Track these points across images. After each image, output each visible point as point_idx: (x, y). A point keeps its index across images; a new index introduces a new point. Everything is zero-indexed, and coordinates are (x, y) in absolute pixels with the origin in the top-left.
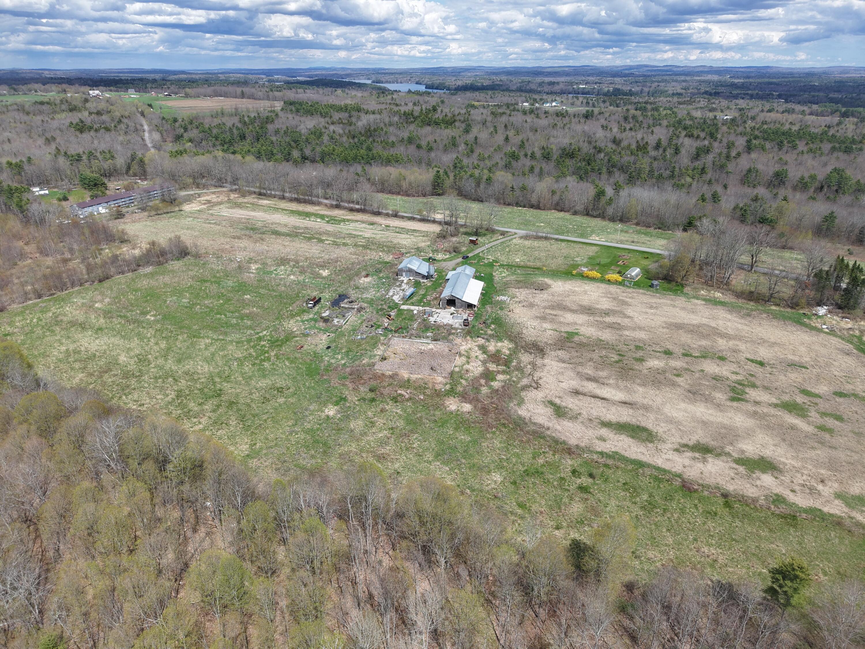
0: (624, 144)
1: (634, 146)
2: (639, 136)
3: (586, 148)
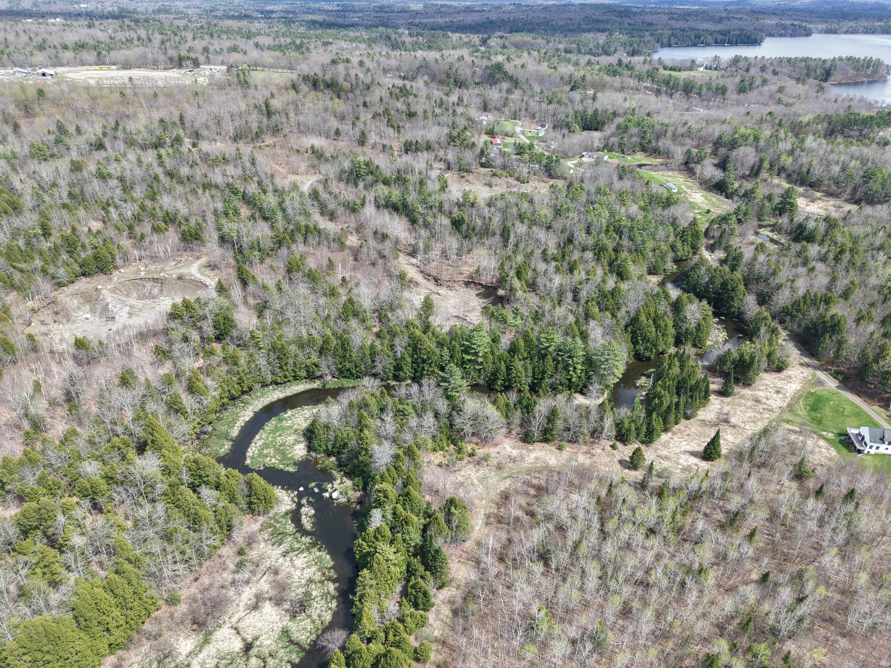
0: (117, 39)
1: (124, 40)
2: (127, 35)
3: (91, 42)
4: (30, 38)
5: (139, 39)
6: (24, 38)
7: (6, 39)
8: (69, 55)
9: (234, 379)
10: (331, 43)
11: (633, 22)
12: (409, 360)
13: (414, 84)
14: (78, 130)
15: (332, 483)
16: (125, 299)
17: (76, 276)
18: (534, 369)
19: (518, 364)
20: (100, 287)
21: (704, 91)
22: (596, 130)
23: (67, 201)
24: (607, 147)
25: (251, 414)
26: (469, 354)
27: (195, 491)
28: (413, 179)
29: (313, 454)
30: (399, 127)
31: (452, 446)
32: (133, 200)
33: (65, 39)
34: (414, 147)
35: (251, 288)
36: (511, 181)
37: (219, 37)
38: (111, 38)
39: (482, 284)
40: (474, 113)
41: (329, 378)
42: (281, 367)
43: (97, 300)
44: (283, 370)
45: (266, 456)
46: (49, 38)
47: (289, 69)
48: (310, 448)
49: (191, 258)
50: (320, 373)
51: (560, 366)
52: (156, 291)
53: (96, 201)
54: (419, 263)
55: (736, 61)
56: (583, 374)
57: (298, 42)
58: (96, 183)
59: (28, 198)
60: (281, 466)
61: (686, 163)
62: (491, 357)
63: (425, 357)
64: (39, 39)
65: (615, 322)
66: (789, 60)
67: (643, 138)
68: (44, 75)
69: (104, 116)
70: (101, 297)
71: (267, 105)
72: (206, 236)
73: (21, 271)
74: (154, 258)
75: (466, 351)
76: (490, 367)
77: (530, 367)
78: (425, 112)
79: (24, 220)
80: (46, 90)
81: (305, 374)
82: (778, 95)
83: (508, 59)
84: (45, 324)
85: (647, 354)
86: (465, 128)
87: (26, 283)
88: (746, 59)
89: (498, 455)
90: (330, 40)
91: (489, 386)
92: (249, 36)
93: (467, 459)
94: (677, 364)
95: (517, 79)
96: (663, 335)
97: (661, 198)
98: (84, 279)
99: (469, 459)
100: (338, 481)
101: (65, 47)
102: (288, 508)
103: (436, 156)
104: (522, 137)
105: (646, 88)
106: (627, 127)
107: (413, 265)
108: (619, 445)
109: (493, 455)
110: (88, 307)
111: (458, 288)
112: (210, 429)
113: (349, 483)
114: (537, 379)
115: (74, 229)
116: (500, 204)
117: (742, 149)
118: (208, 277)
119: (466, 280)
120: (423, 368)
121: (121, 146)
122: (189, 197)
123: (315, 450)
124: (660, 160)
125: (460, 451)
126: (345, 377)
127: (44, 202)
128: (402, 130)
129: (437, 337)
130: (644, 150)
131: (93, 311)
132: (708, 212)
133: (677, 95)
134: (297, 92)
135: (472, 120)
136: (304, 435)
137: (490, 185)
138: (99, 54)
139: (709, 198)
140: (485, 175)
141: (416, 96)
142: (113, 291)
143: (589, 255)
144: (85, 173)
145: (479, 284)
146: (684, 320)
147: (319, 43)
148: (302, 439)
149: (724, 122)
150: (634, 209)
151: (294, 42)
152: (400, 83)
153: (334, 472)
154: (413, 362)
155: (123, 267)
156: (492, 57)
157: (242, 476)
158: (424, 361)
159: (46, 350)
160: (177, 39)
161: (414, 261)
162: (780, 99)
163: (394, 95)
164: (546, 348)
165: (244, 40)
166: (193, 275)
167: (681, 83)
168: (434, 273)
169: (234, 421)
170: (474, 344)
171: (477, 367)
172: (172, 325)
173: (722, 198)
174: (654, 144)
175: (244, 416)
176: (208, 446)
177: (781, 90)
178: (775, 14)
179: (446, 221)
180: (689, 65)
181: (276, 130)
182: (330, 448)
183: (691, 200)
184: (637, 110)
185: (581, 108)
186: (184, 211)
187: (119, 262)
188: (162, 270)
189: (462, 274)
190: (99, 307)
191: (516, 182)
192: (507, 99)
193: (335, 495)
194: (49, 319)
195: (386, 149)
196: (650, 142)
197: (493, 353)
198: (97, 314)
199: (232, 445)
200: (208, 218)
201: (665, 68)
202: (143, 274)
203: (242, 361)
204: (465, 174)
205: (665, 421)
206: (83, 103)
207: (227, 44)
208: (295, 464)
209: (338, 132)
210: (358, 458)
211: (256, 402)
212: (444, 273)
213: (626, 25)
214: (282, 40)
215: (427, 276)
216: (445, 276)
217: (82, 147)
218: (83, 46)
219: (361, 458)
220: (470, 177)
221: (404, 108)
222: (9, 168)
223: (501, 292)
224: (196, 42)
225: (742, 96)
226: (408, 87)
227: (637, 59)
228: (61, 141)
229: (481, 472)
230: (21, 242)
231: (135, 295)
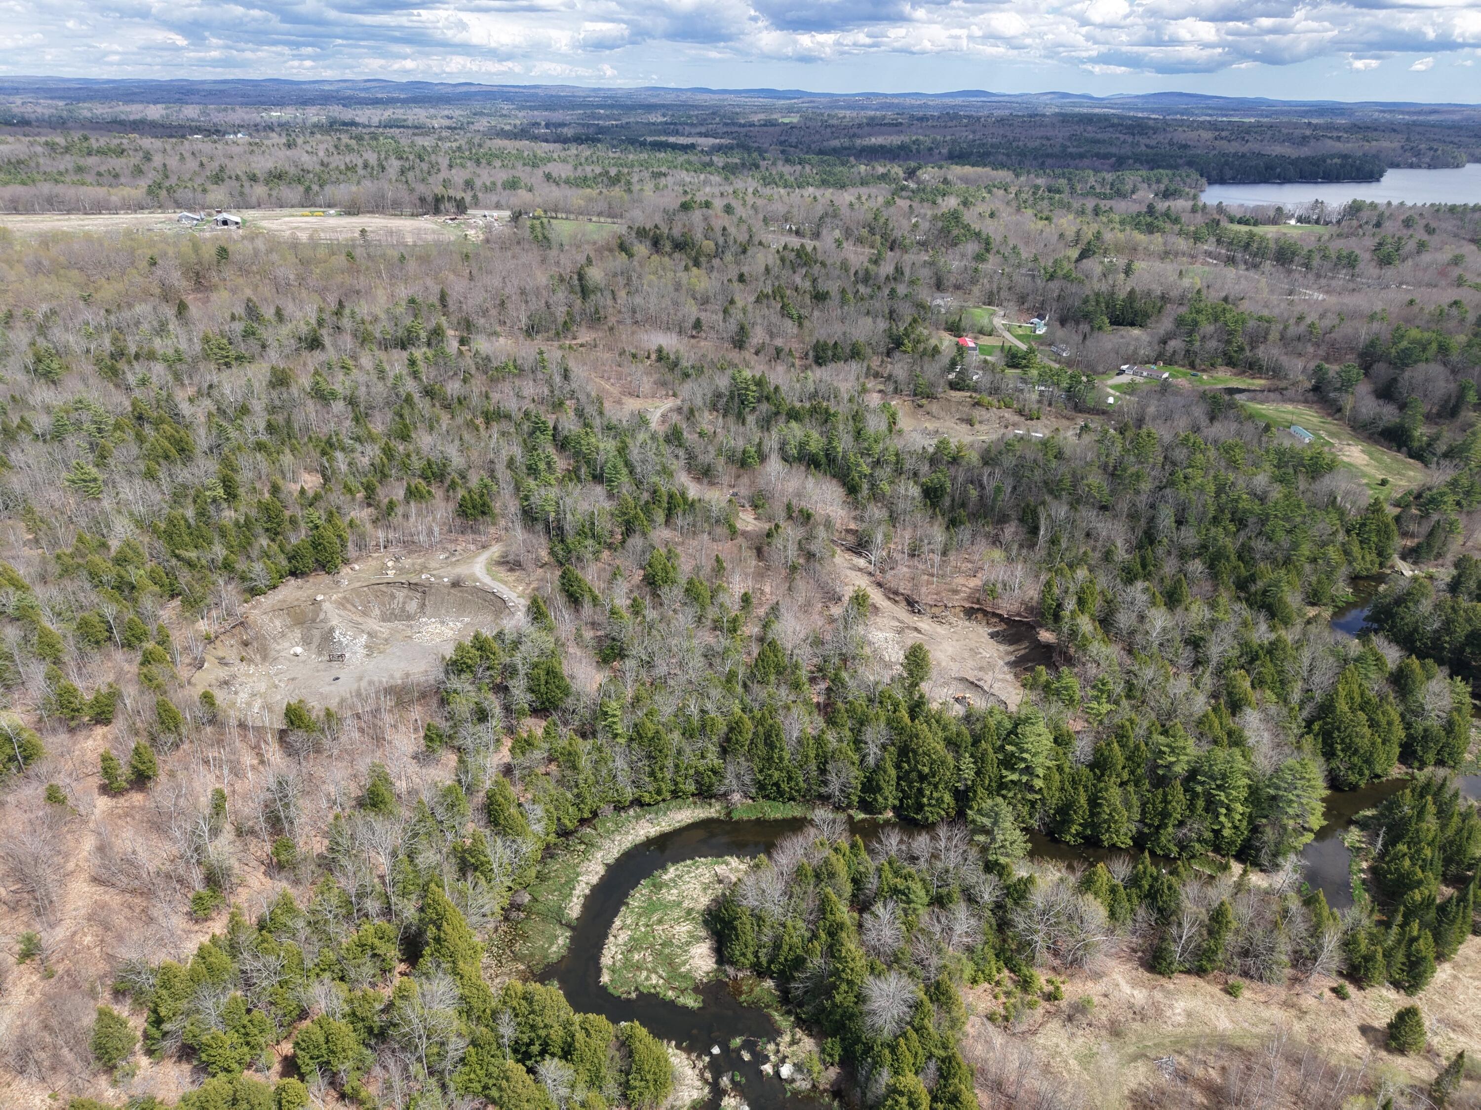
0: (331, 167)
1: (343, 167)
2: (348, 160)
3: (292, 171)
4: (202, 165)
5: (366, 166)
6: (192, 164)
7: (165, 165)
8: (260, 190)
9: (569, 795)
10: (665, 175)
11: (1153, 143)
12: (893, 772)
13: (817, 244)
14: (279, 314)
15: (774, 1040)
16: (360, 620)
17: (281, 577)
18: (1144, 805)
19: (1114, 794)
20: (320, 598)
21: (1316, 261)
22: (1132, 324)
23: (264, 438)
24: (1164, 358)
25: (601, 870)
26: (1013, 769)
27: (531, 1071)
28: (841, 409)
29: (731, 970)
30: (800, 317)
31: (1006, 972)
32: (372, 439)
33: (253, 165)
34: (830, 353)
35: (587, 609)
36: (1008, 414)
37: (489, 164)
38: (322, 164)
39: (1000, 616)
40: (925, 295)
41: (736, 797)
42: (652, 774)
43: (314, 621)
44: (656, 779)
45: (639, 968)
46: (230, 164)
47: (609, 216)
48: (721, 955)
49: (472, 547)
50: (723, 789)
51: (1201, 803)
52: (413, 606)
53: (310, 438)
54: (871, 568)
55: (1355, 209)
56: (1245, 823)
57: (613, 172)
58: (311, 407)
59: (202, 432)
60: (670, 994)
61: (1316, 389)
62: (1057, 777)
63: (926, 770)
64: (215, 165)
65: (1285, 711)
66: (1452, 209)
67: (1229, 342)
68: (225, 223)
69: (322, 292)
70: (322, 616)
71: (581, 277)
72: (497, 506)
73: (190, 564)
74: (410, 545)
75: (1008, 763)
76: (1054, 800)
77: (1135, 800)
78: (843, 292)
79: (196, 471)
80: (231, 248)
81: (691, 787)
82: (1456, 272)
83: (965, 203)
84: (226, 664)
85: (1353, 778)
86: (915, 320)
87: (197, 587)
88: (1373, 206)
89: (1105, 1001)
90: (663, 169)
91: (1050, 833)
92: (534, 163)
93: (1043, 1006)
94: (1431, 808)
95: (988, 238)
96: (1384, 743)
97: (1302, 459)
98: (292, 582)
99: (1047, 1005)
100: (787, 1038)
101: (253, 178)
102: (696, 1095)
103: (869, 368)
104: (1007, 335)
105: (1209, 254)
106: (1195, 323)
107: (860, 570)
108: (1351, 989)
109: (1096, 1000)
110: (297, 634)
111: (953, 620)
112: (526, 898)
113: (808, 1044)
114: (1150, 826)
115: (275, 490)
116: (1009, 461)
117: (1422, 366)
118: (505, 583)
119: (967, 605)
120: (920, 791)
121: (348, 341)
122: (466, 436)
123: (732, 963)
124: (1262, 382)
125: (1025, 984)
126: (767, 797)
127: (228, 439)
128: (806, 323)
129: (944, 729)
130: (1230, 363)
131: (306, 641)
132: (1384, 483)
133: (1268, 265)
134: (630, 255)
135: (924, 307)
136: (706, 922)
137: (970, 422)
138: (308, 189)
139: (1376, 455)
140: (960, 403)
141: (823, 264)
142: (342, 604)
143: (1196, 566)
144: (294, 390)
145: (994, 615)
146: (1420, 712)
147: (646, 174)
148: (703, 934)
149: (1372, 317)
150: (1261, 480)
151: (607, 172)
152: (795, 242)
153: (777, 1016)
154: (899, 778)
155: (357, 560)
156: (939, 200)
157: (611, 1028)
158: (922, 778)
159: (233, 722)
160: (425, 166)
161: (861, 562)
162: (1460, 277)
163: (788, 263)
164: (1169, 766)
165: (528, 169)
166: (478, 580)
167: (1272, 245)
168: (904, 588)
169: (571, 884)
170: (1027, 751)
171: (1030, 796)
172: (455, 683)
173: (1400, 456)
174: (1248, 353)
175: (587, 872)
176: (525, 938)
177: (1457, 261)
178: (1394, 130)
179: (915, 491)
180: (1272, 214)
181: (596, 319)
182: (764, 960)
183: (1345, 459)
184: (1204, 292)
185: (1104, 287)
186: (457, 461)
187: (352, 551)
188: (424, 568)
189: (956, 592)
190: (316, 633)
191: (1017, 418)
192: (976, 270)
193: (786, 1071)
194: (232, 655)
195: (782, 355)
196: (1241, 349)
197: (1060, 768)
198: (314, 646)
199: (572, 939)
200: (499, 475)
201: (1232, 220)
202: (391, 573)
203: (584, 762)
204: (924, 401)
205: (1438, 937)
206: (288, 272)
207: (502, 176)
208: (696, 990)
209: (698, 325)
210: (831, 997)
211: (607, 844)
212: (924, 590)
213: (1143, 148)
214: (588, 169)
215: (892, 594)
216: (925, 595)
217: (286, 343)
218: (280, 177)
219: (838, 999)
220: (934, 407)
221: (807, 285)
222: (170, 378)
223: (1046, 636)
224: (454, 171)
225: (1389, 272)
226: (809, 249)
227: (1180, 205)
228: (254, 334)
229: (1080, 1041)
230: (190, 513)
231: (377, 612)
